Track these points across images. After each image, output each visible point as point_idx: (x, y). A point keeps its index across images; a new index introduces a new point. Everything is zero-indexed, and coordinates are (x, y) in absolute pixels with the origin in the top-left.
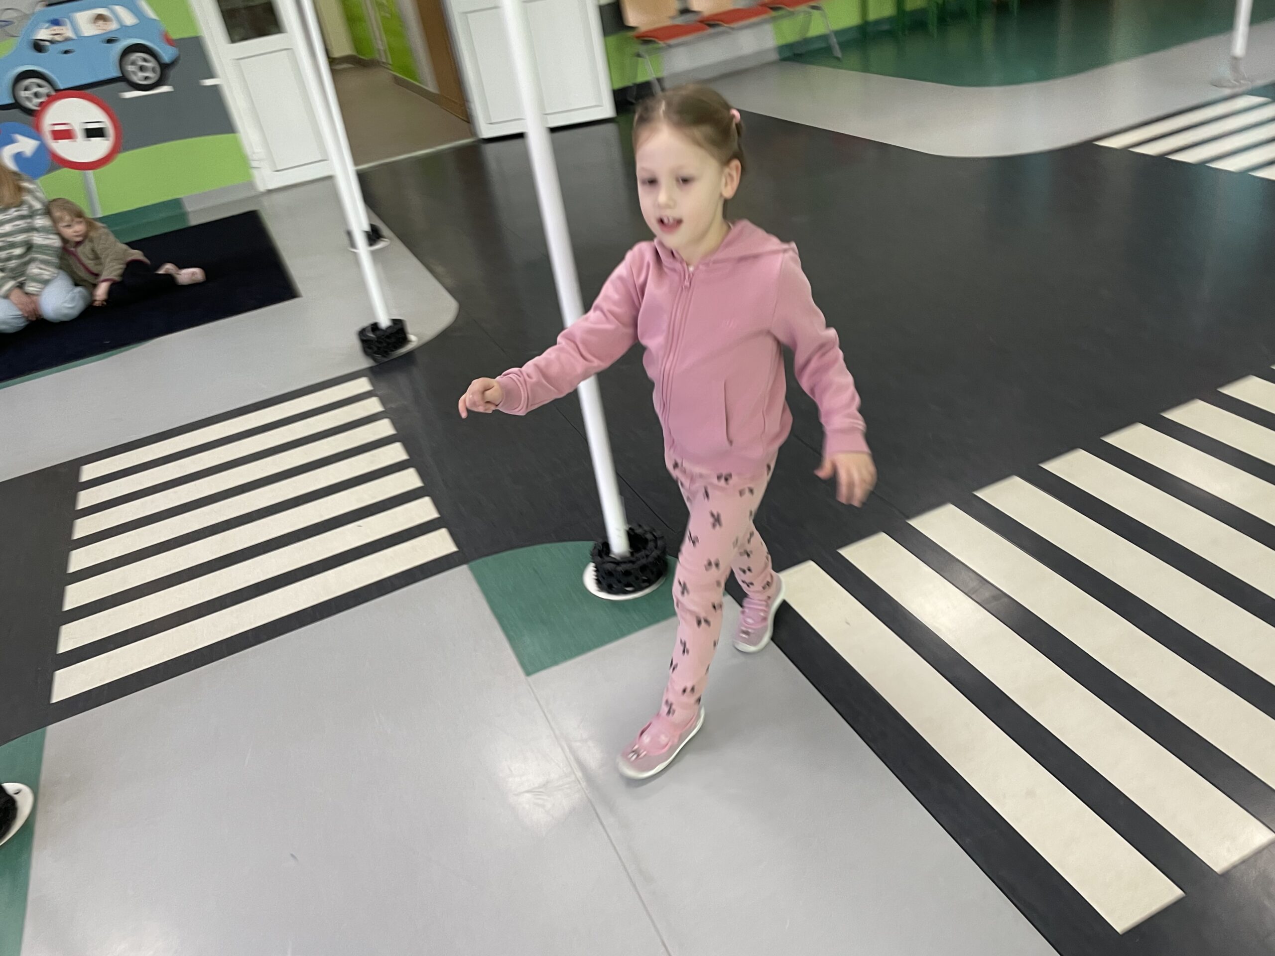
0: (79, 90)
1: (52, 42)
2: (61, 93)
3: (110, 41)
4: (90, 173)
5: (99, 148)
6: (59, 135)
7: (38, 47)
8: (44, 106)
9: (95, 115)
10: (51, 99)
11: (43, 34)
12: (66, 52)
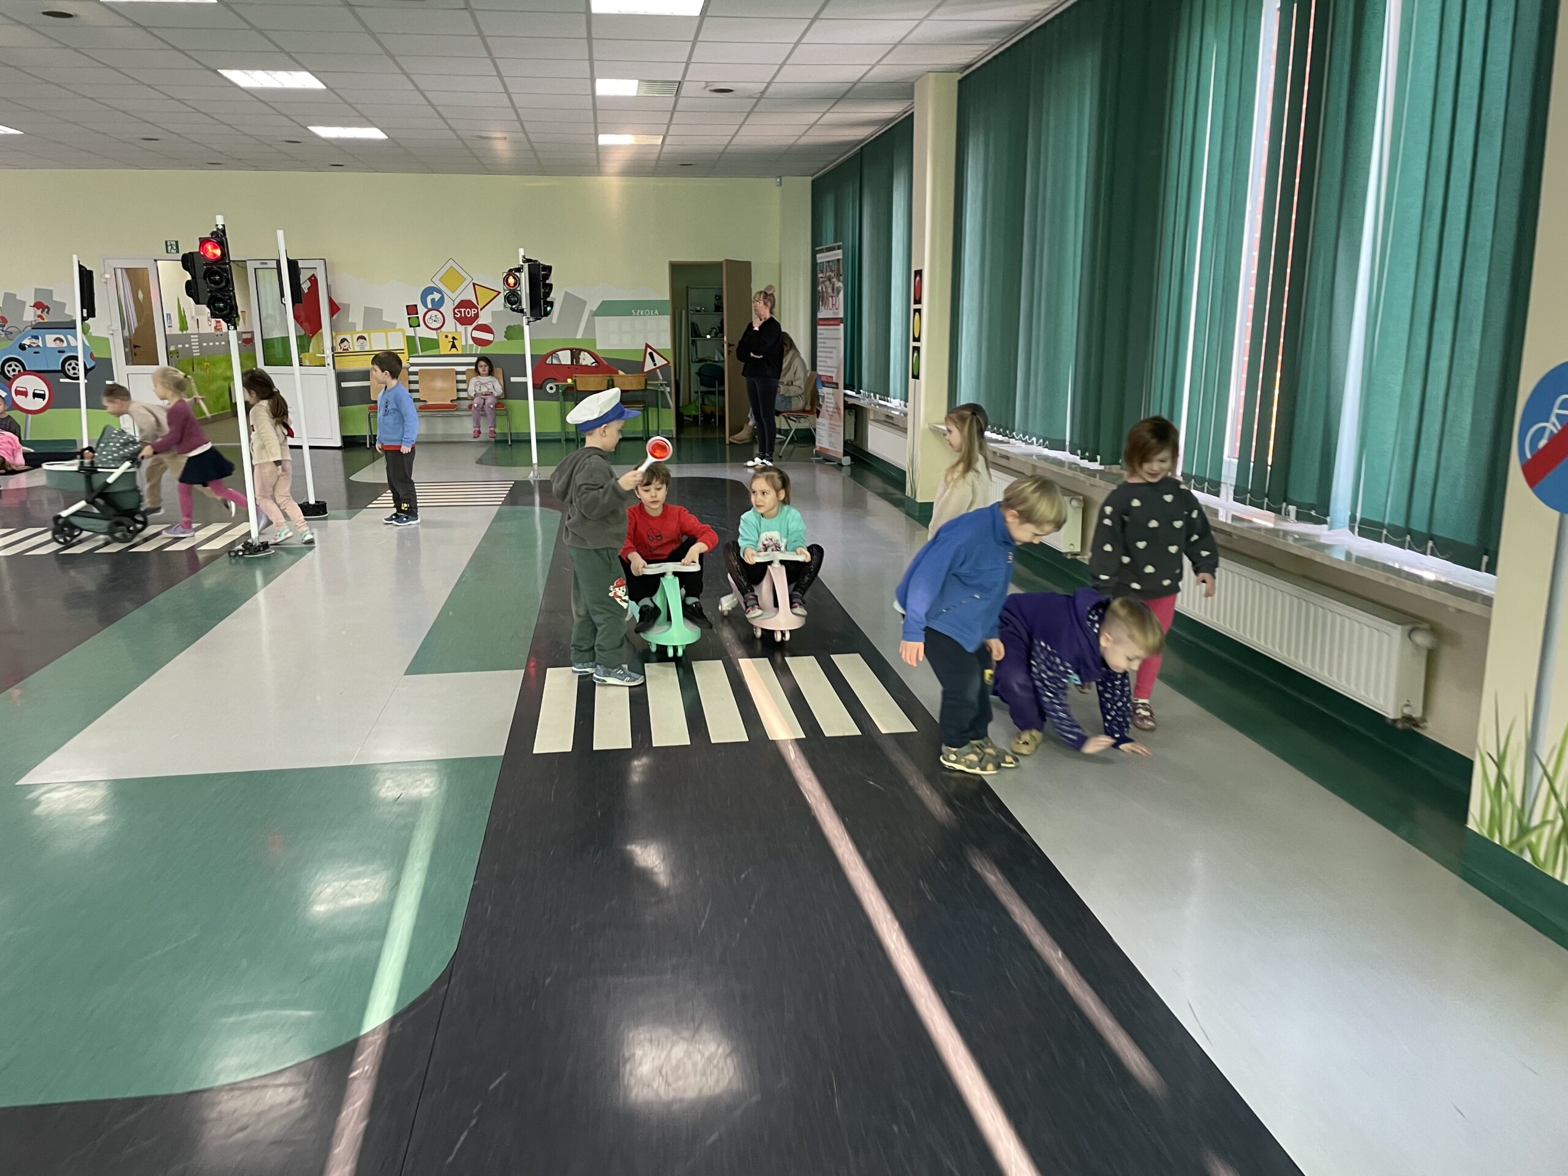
0: (37, 373)
1: (29, 346)
2: (25, 372)
3: (60, 352)
4: (30, 416)
5: (40, 403)
6: (18, 393)
7: (22, 347)
8: (16, 377)
9: (41, 386)
10: (20, 374)
11: (27, 342)
12: (35, 353)
